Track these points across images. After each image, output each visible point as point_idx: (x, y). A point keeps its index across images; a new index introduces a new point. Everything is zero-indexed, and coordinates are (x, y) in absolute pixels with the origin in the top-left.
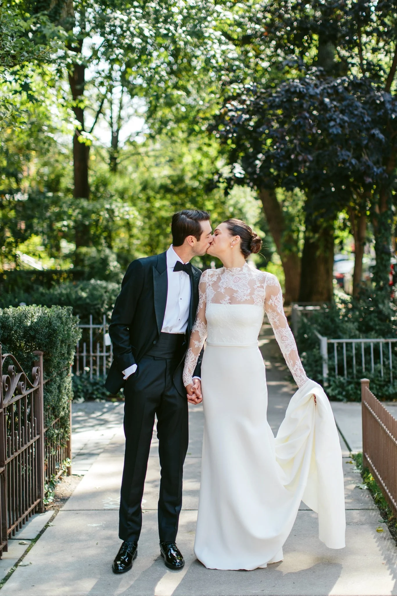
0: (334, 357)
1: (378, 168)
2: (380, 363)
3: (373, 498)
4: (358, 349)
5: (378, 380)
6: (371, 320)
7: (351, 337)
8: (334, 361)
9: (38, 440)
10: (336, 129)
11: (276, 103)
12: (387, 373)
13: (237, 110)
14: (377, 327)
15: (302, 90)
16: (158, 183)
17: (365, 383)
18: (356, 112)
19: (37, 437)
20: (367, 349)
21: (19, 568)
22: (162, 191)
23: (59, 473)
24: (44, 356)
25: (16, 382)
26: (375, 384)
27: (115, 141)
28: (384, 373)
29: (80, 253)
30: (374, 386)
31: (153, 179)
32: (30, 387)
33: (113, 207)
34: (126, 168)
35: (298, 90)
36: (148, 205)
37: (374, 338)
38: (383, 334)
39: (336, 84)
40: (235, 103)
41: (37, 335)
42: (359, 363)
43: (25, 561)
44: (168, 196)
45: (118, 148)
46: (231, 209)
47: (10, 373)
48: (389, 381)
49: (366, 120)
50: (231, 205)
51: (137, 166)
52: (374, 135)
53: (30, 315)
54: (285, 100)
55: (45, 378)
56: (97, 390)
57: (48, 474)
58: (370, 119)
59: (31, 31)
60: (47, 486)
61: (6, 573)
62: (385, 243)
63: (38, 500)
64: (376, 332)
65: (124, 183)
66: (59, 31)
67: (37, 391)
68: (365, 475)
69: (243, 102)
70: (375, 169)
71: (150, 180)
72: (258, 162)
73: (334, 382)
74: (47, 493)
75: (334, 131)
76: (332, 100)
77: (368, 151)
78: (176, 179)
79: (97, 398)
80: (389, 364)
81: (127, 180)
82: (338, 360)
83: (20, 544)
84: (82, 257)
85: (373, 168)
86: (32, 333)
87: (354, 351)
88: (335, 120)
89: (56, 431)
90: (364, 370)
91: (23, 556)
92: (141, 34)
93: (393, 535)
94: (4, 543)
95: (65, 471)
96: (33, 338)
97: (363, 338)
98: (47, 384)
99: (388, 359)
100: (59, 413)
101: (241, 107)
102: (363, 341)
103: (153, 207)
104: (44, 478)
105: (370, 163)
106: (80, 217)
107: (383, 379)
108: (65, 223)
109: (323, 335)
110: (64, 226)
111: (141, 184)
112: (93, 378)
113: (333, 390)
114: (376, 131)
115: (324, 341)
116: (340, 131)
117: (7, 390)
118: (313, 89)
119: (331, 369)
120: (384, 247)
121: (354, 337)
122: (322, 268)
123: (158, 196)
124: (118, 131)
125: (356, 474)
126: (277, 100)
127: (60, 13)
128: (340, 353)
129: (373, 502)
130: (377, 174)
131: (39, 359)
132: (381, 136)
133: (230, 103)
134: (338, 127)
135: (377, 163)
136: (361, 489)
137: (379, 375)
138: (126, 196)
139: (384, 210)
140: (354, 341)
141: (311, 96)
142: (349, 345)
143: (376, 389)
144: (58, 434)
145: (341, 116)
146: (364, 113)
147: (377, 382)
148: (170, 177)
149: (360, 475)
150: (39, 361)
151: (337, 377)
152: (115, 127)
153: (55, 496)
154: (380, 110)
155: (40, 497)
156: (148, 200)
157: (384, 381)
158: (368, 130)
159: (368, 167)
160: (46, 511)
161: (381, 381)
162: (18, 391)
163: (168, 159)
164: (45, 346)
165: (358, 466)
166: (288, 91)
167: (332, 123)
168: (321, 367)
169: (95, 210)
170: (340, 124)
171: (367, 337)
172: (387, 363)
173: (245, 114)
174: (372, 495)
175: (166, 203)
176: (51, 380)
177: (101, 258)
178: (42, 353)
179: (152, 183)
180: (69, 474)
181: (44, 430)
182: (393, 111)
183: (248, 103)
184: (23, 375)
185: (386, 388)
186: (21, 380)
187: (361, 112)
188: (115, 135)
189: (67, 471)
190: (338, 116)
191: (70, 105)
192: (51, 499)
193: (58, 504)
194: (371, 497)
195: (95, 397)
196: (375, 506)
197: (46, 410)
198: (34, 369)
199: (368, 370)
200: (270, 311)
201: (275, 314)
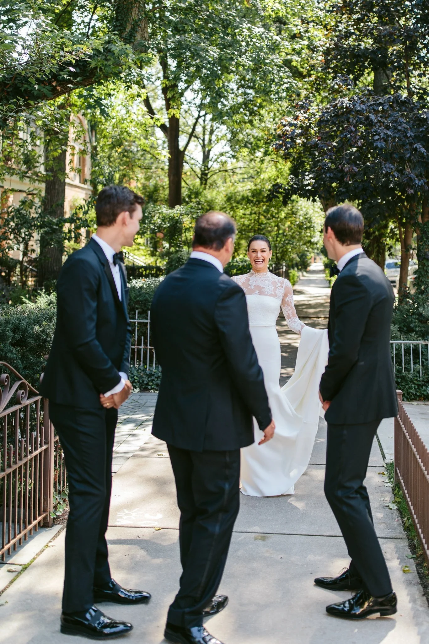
1: (419, 180)
2: (419, 363)
3: (403, 522)
4: (398, 349)
5: (417, 380)
6: (412, 321)
9: (46, 450)
10: (380, 142)
13: (291, 125)
18: (400, 128)
19: (45, 447)
20: (407, 351)
25: (11, 392)
26: (414, 383)
28: (423, 374)
30: (413, 386)
34: (215, 182)
35: (345, 105)
37: (414, 340)
39: (381, 101)
42: (399, 363)
49: (409, 135)
50: (301, 216)
52: (416, 149)
56: (152, 381)
58: (413, 134)
63: (44, 515)
65: (213, 195)
68: (396, 492)
69: (297, 118)
70: (417, 181)
74: (56, 505)
75: (378, 144)
77: (410, 164)
79: (152, 389)
85: (415, 180)
87: (395, 352)
88: (379, 134)
93: (420, 578)
97: (404, 339)
101: (295, 122)
102: (403, 342)
105: (413, 176)
107: (421, 379)
111: (226, 196)
112: (149, 369)
114: (418, 145)
116: (383, 144)
118: (360, 106)
121: (397, 338)
124: (209, 152)
125: (388, 488)
129: (402, 529)
130: (419, 185)
132: (423, 150)
134: (382, 141)
135: (419, 176)
136: (391, 509)
137: (418, 375)
140: (395, 342)
141: (358, 112)
143: (415, 388)
145: (385, 130)
146: (407, 129)
147: (416, 382)
149: (391, 490)
154: (423, 126)
155: (46, 510)
158: (411, 144)
159: (411, 179)
160: (54, 524)
161: (419, 381)
165: (390, 479)
167: (377, 137)
170: (384, 138)
171: (407, 339)
174: (402, 518)
181: (54, 439)
184: (23, 383)
186: (20, 388)
187: (405, 128)
188: (206, 155)
190: (382, 131)
194: (401, 521)
195: (149, 387)
196: (403, 534)
199: (408, 370)
200: (286, 305)
201: (290, 308)
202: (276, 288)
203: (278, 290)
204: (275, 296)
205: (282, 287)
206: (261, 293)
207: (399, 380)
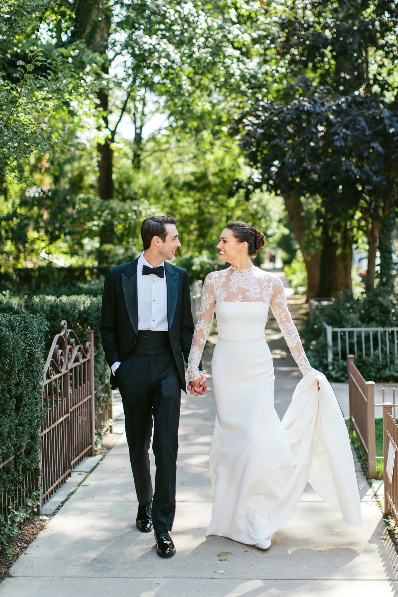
0: (337, 344)
1: (377, 177)
2: (378, 349)
4: (359, 337)
5: (377, 364)
6: (373, 311)
7: (353, 327)
8: (338, 347)
9: (90, 399)
10: (340, 142)
11: (287, 120)
12: (385, 358)
13: (253, 124)
14: (378, 318)
15: (309, 108)
16: (182, 180)
17: (351, 358)
18: (359, 127)
19: (90, 397)
20: (367, 338)
21: (80, 487)
22: (186, 188)
23: (105, 429)
24: (94, 334)
25: (75, 352)
26: (374, 367)
27: (138, 138)
28: (382, 358)
29: (104, 251)
31: (177, 176)
32: (84, 357)
33: (141, 208)
34: (149, 165)
35: (306, 109)
36: (171, 202)
37: (374, 327)
38: (383, 324)
39: (340, 103)
40: (250, 118)
41: (89, 318)
42: (360, 350)
43: (85, 483)
44: (192, 193)
45: (142, 146)
46: (255, 206)
47: (72, 345)
48: (386, 366)
49: (367, 133)
50: (254, 203)
51: (160, 162)
53: (82, 302)
54: (295, 117)
55: (95, 352)
57: (97, 428)
58: (370, 133)
59: (71, 56)
60: (96, 437)
61: (71, 491)
62: (388, 243)
63: (90, 446)
64: (377, 322)
65: (147, 180)
66: (96, 58)
67: (89, 361)
69: (258, 117)
70: (375, 178)
71: (173, 177)
72: (274, 169)
73: (338, 366)
74: (96, 442)
75: (338, 144)
76: (336, 117)
77: (369, 162)
78: (199, 175)
80: (386, 350)
81: (150, 177)
82: (342, 347)
83: (79, 474)
84: (106, 254)
85: (372, 178)
86: (85, 316)
87: (355, 339)
88: (339, 134)
89: (103, 395)
90: (364, 356)
91: (83, 481)
92: (168, 56)
94: (69, 471)
95: (108, 429)
96: (86, 320)
97: (365, 327)
98: (96, 356)
99: (386, 346)
100: (105, 379)
101: (257, 122)
102: (363, 330)
103: (177, 204)
104: (94, 431)
105: (371, 172)
106: (109, 217)
107: (381, 363)
108: (96, 223)
109: (329, 324)
110: (94, 225)
111: (164, 181)
113: (336, 372)
114: (375, 144)
115: (329, 330)
116: (343, 144)
117: (70, 356)
118: (320, 107)
119: (335, 354)
120: (387, 247)
121: (357, 326)
122: (340, 266)
123: (182, 193)
124: (141, 128)
126: (288, 116)
127: (94, 37)
128: (343, 340)
130: (376, 182)
131: (91, 336)
132: (380, 149)
133: (247, 119)
134: (342, 140)
135: (376, 173)
137: (378, 360)
138: (149, 194)
139: (387, 213)
140: (355, 330)
141: (318, 114)
142: (351, 333)
143: (375, 372)
144: (104, 397)
145: (344, 130)
146: (366, 128)
147: (376, 366)
148: (193, 174)
150: (91, 338)
151: (341, 361)
152: (139, 124)
153: (103, 446)
154: (380, 125)
155: (91, 444)
156: (171, 197)
157: (382, 365)
158: (368, 143)
159: (369, 176)
160: (95, 455)
161: (379, 365)
162: (77, 360)
163: (191, 156)
164: (96, 326)
166: (297, 109)
167: (336, 137)
168: (326, 352)
169: (124, 211)
170: (343, 138)
171: (368, 327)
172: (385, 349)
173: (260, 129)
175: (190, 200)
176: (99, 354)
177: (129, 256)
178: (93, 331)
179: (175, 180)
180: (111, 432)
181: (94, 392)
182: (391, 126)
183: (263, 118)
184: (80, 347)
185: (383, 371)
186: (78, 351)
187: (363, 127)
188: (138, 131)
189: (109, 429)
190: (341, 131)
191: (100, 115)
192: (99, 446)
193: (105, 451)
197: (96, 376)
198: (87, 344)
199: (368, 355)
200: (277, 308)
201: (282, 311)
202: (262, 289)
203: (264, 291)
204: (261, 300)
205: (269, 286)
206: (245, 299)
207: (360, 364)
